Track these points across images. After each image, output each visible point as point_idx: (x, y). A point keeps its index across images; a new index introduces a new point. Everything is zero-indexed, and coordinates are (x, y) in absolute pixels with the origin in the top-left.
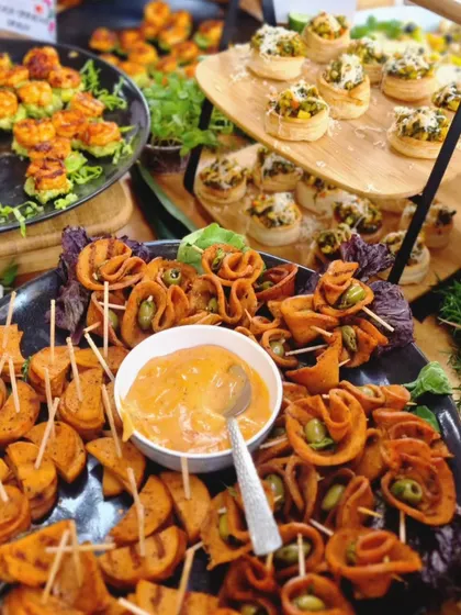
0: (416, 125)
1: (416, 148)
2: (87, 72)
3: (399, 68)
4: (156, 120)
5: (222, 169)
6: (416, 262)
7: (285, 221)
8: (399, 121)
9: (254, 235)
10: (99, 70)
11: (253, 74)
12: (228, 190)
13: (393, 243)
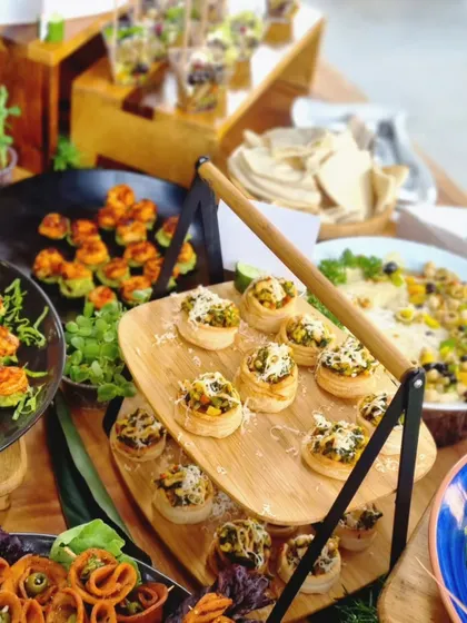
0: (330, 443)
1: (327, 467)
2: (12, 293)
3: (334, 363)
4: (76, 362)
5: (140, 424)
6: (323, 572)
7: (193, 501)
8: (315, 434)
9: (158, 507)
10: (25, 293)
11: (181, 338)
12: (142, 448)
13: (301, 547)
